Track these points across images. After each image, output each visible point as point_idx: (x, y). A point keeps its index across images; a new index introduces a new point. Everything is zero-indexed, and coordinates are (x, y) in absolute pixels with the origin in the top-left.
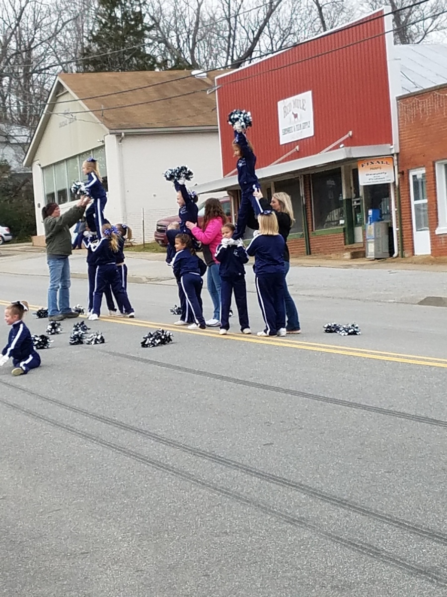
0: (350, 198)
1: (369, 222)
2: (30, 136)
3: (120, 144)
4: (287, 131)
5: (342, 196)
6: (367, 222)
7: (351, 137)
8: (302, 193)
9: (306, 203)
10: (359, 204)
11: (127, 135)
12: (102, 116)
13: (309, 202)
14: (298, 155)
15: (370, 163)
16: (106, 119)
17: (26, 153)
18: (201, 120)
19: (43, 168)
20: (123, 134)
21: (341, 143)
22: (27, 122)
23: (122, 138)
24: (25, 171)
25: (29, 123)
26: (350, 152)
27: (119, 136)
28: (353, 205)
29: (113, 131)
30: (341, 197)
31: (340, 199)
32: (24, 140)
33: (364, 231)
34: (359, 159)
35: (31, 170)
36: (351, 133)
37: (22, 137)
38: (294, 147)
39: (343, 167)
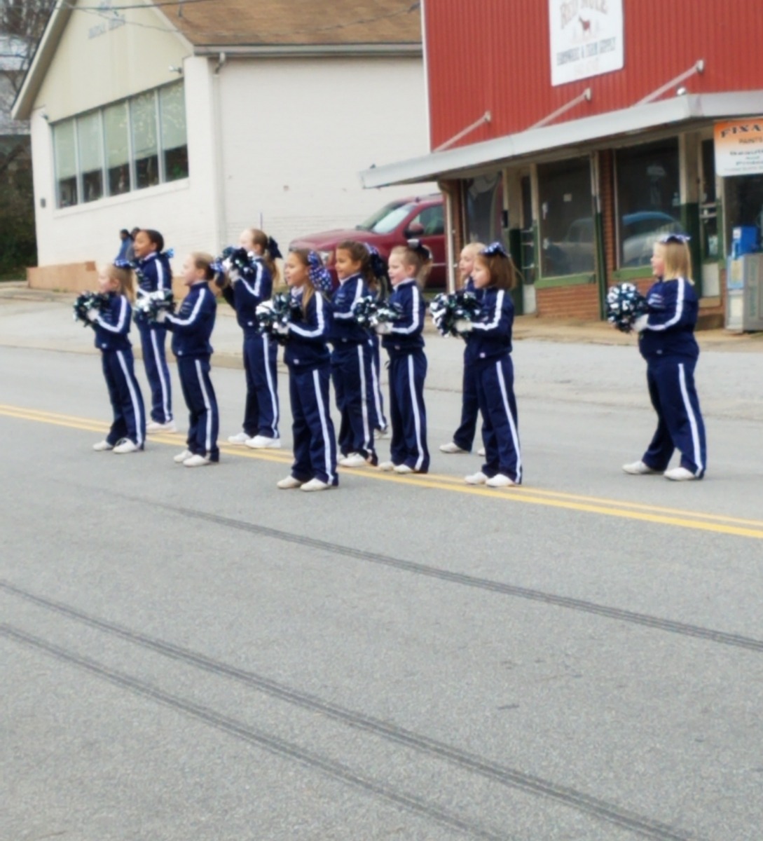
0: (695, 201)
1: (733, 254)
2: (28, 56)
3: (216, 76)
4: (567, 56)
5: (679, 197)
6: (729, 252)
7: (701, 74)
8: (595, 190)
9: (603, 211)
10: (713, 215)
11: (231, 58)
12: (180, 15)
13: (608, 208)
14: (588, 109)
15: (739, 130)
16: (187, 22)
17: (18, 92)
18: (387, 29)
19: (53, 125)
20: (223, 57)
21: (678, 86)
22: (22, 27)
23: (221, 65)
24: (15, 129)
25: (25, 30)
26: (698, 103)
27: (213, 58)
28: (701, 216)
29: (202, 49)
30: (675, 200)
31: (675, 203)
32: (14, 64)
33: (723, 273)
34: (716, 121)
35: (29, 127)
36: (700, 64)
37: (12, 59)
38: (581, 91)
39: (682, 137)
